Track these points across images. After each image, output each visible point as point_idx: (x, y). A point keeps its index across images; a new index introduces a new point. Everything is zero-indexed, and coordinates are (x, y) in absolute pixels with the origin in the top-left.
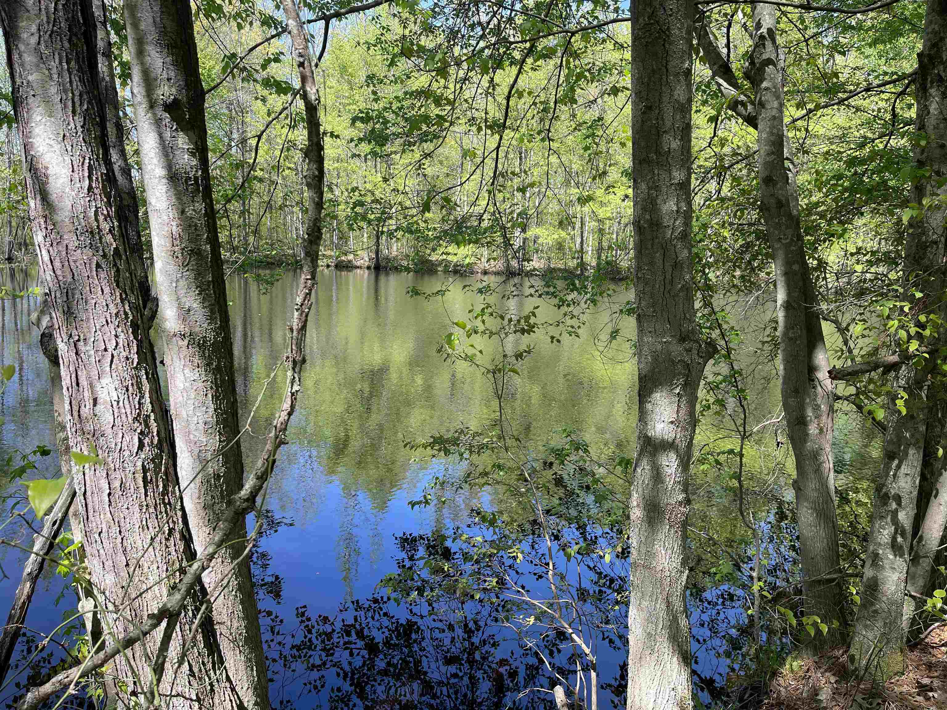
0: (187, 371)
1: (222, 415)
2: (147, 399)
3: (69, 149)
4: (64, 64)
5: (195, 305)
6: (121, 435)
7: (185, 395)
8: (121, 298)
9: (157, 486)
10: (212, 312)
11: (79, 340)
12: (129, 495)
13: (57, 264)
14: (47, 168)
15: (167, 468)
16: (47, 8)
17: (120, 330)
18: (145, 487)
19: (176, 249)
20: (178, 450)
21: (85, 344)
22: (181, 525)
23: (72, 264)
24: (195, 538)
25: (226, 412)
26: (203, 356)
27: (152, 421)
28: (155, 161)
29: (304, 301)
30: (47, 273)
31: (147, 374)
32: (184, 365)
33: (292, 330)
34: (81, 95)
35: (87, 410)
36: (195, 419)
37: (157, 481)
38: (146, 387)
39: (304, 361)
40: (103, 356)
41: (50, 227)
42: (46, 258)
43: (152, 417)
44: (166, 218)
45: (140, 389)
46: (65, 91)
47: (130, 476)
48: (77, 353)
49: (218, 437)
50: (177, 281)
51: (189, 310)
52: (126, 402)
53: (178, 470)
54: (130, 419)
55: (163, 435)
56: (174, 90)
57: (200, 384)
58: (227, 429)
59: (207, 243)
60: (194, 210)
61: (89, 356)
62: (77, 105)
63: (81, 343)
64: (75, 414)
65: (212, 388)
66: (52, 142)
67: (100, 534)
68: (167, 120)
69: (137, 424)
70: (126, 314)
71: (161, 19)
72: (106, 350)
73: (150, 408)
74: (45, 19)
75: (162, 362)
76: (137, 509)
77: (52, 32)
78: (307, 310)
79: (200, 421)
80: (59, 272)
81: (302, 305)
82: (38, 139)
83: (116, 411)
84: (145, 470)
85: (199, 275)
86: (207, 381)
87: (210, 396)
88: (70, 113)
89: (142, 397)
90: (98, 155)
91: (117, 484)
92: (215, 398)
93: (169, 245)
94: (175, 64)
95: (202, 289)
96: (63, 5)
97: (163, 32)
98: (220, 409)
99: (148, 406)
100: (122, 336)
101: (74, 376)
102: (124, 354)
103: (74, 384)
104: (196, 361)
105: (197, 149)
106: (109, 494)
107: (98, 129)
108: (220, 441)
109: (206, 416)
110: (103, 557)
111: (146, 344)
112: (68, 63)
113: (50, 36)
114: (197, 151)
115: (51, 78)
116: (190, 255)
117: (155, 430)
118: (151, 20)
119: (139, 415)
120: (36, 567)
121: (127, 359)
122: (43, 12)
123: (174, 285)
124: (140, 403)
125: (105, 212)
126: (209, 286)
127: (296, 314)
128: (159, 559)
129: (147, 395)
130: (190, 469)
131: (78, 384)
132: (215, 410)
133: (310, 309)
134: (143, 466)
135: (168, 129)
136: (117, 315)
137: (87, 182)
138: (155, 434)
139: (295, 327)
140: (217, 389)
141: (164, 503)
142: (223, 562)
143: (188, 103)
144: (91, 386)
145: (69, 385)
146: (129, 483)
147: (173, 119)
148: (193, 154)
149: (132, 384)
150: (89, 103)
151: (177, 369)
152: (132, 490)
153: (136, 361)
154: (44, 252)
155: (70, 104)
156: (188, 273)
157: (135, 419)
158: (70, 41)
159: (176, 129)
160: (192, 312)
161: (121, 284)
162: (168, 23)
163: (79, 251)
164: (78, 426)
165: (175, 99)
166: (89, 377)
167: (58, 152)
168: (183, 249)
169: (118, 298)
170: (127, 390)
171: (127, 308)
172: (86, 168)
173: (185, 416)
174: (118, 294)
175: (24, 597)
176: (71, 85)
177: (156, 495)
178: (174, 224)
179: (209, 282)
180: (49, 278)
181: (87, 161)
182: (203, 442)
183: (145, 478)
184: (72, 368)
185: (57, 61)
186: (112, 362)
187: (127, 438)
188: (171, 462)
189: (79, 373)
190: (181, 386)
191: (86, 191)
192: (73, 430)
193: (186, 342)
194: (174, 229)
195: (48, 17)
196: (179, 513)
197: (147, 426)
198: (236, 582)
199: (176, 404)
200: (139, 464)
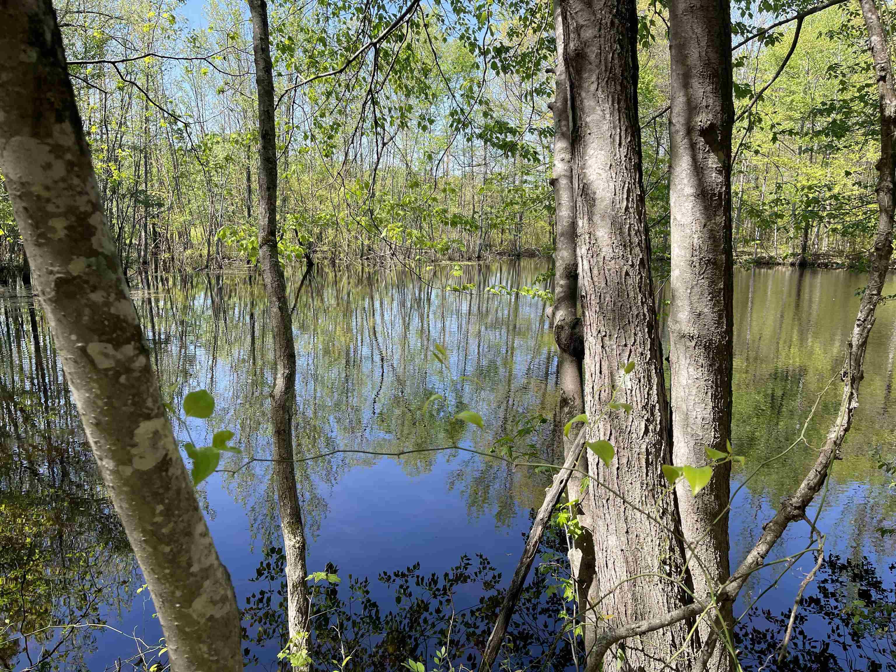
0: (691, 369)
1: (718, 413)
2: (654, 391)
3: (614, 176)
4: (616, 105)
5: (706, 310)
6: (631, 419)
7: (687, 391)
8: (642, 302)
9: (656, 469)
10: (720, 317)
11: (605, 336)
12: (633, 472)
13: (595, 272)
14: (595, 193)
15: (665, 454)
16: (606, 59)
17: (638, 329)
18: (647, 467)
19: (695, 259)
20: (675, 439)
21: (610, 340)
22: (673, 508)
23: (607, 272)
24: (683, 521)
25: (721, 411)
26: (708, 357)
27: (657, 411)
28: (685, 181)
29: (868, 316)
30: (586, 279)
31: (656, 368)
32: (689, 364)
33: (851, 345)
34: (626, 130)
35: (606, 394)
36: (695, 413)
37: (656, 464)
38: (655, 380)
39: (862, 378)
40: (623, 350)
41: (592, 242)
42: (586, 267)
43: (657, 407)
44: (689, 231)
45: (649, 381)
46: (615, 128)
47: (636, 455)
48: (602, 347)
49: (713, 433)
50: (692, 288)
51: (700, 315)
52: (638, 391)
53: (674, 457)
54: (640, 407)
55: (664, 424)
56: (710, 115)
57: (703, 383)
58: (722, 427)
59: (723, 254)
60: (715, 223)
61: (612, 350)
62: (623, 139)
63: (607, 338)
64: (597, 397)
65: (712, 387)
66: (600, 171)
67: (608, 500)
68: (701, 144)
69: (644, 412)
70: (644, 315)
71: (707, 52)
72: (626, 345)
73: (656, 399)
74: (604, 69)
75: (667, 359)
76: (639, 486)
77: (609, 78)
78: (869, 326)
79: (699, 417)
80: (595, 279)
81: (865, 320)
82: (590, 169)
83: (629, 398)
84: (648, 453)
85: (712, 283)
86: (709, 380)
87: (709, 394)
88: (617, 146)
89: (650, 389)
90: (635, 180)
91: (624, 461)
92: (715, 397)
93: (688, 256)
94: (715, 91)
95: (714, 295)
96: (619, 54)
97: (707, 64)
98: (718, 407)
99: (654, 398)
100: (640, 334)
101: (598, 365)
102: (640, 350)
103: (598, 372)
104: (701, 361)
105: (724, 167)
106: (618, 468)
107: (637, 157)
108: (715, 437)
109: (704, 412)
110: (608, 521)
111: (656, 343)
112: (619, 103)
113: (607, 82)
114: (724, 169)
115: (604, 118)
116: (707, 264)
117: (659, 419)
118: (697, 55)
119: (647, 404)
120: (547, 515)
121: (642, 354)
122: (603, 63)
123: (689, 291)
124: (648, 394)
125: (636, 228)
126: (720, 293)
127: (856, 330)
128: (653, 533)
129: (655, 387)
130: (685, 458)
131: (601, 373)
132: (713, 408)
133: (872, 325)
134: (647, 449)
135: (701, 152)
136: (637, 316)
137: (625, 203)
138: (658, 422)
139: (855, 342)
140: (717, 389)
141: (661, 485)
142: (707, 550)
143: (722, 125)
144: (612, 374)
145: (593, 372)
146: (634, 462)
147: (707, 142)
148: (720, 172)
149: (644, 377)
150: (632, 136)
151: (682, 367)
152: (636, 468)
153: (649, 356)
154: (586, 263)
155: (617, 138)
156: (703, 281)
157: (644, 407)
158: (621, 84)
159: (708, 151)
160: (702, 317)
161: (642, 290)
162: (713, 56)
163: (613, 262)
164: (598, 407)
165: (711, 124)
166: (610, 367)
167: (605, 180)
168: (701, 259)
169: (640, 301)
170: (640, 381)
171: (646, 310)
172: (625, 191)
173: (685, 410)
174: (640, 298)
175: (536, 538)
176: (620, 122)
177: (655, 476)
178: (696, 236)
179: (720, 289)
180: (586, 284)
181: (627, 185)
182: (699, 436)
183: (647, 460)
184: (597, 359)
185: (610, 102)
186: (629, 356)
187: (636, 423)
188: (668, 449)
189: (603, 363)
190: (684, 382)
191: (623, 211)
192: (593, 410)
193: (693, 343)
194: (696, 241)
195: (606, 67)
196: (672, 497)
197: (652, 414)
198: (717, 572)
199: (677, 398)
200: (644, 447)
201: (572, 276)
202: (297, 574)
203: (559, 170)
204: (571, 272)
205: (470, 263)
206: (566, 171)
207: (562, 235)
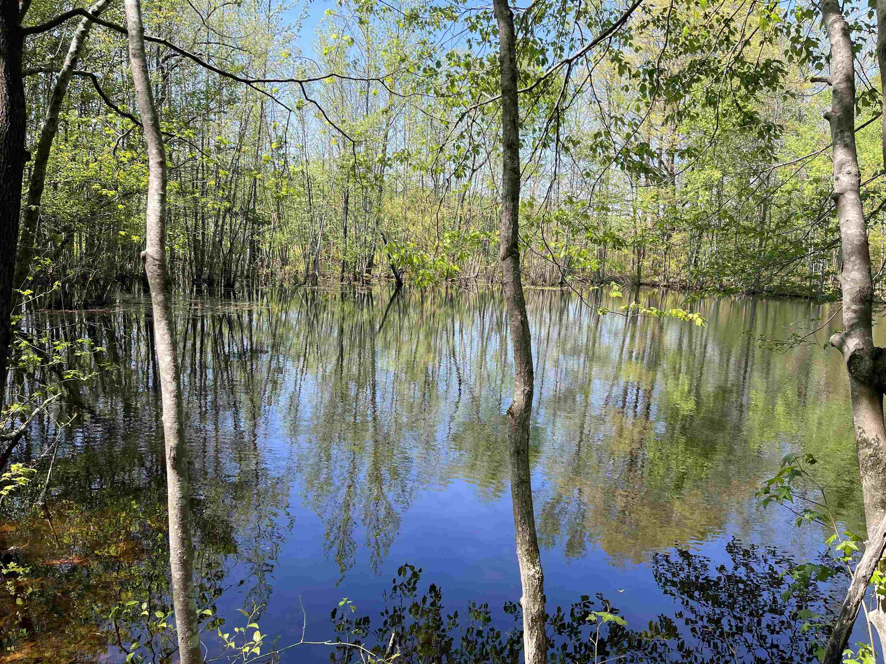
201: (867, 301)
202: (537, 607)
203: (844, 184)
204: (865, 297)
205: (554, 289)
206: (853, 185)
207: (852, 254)
